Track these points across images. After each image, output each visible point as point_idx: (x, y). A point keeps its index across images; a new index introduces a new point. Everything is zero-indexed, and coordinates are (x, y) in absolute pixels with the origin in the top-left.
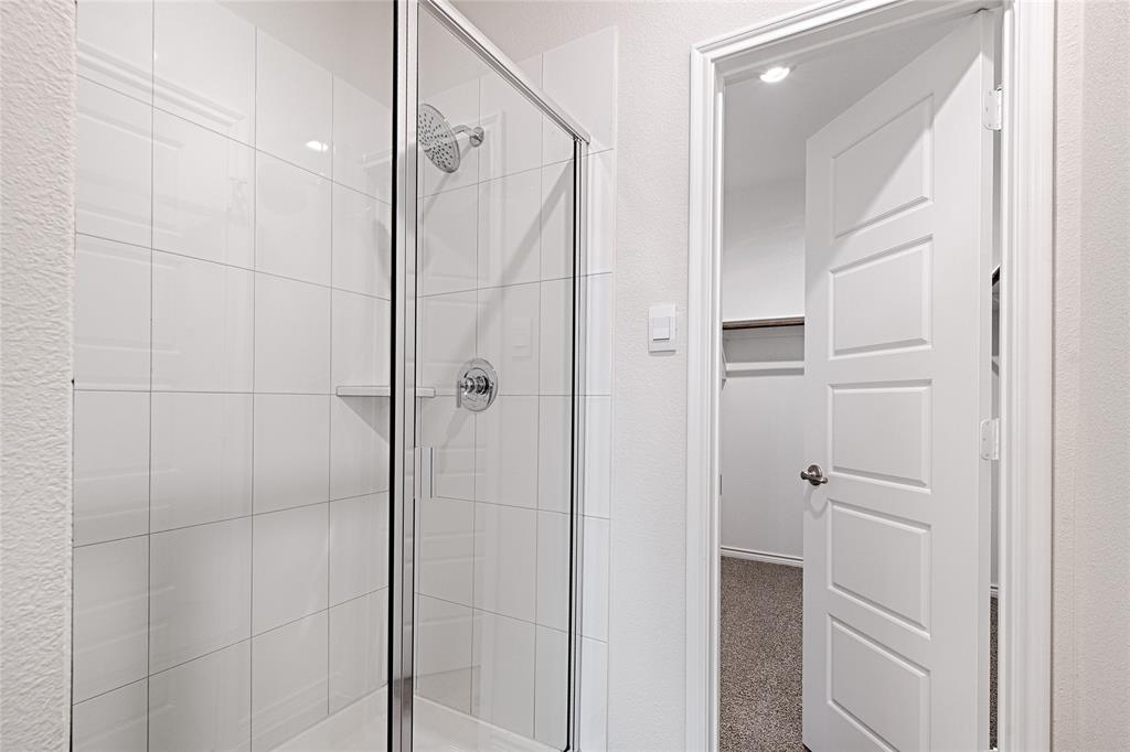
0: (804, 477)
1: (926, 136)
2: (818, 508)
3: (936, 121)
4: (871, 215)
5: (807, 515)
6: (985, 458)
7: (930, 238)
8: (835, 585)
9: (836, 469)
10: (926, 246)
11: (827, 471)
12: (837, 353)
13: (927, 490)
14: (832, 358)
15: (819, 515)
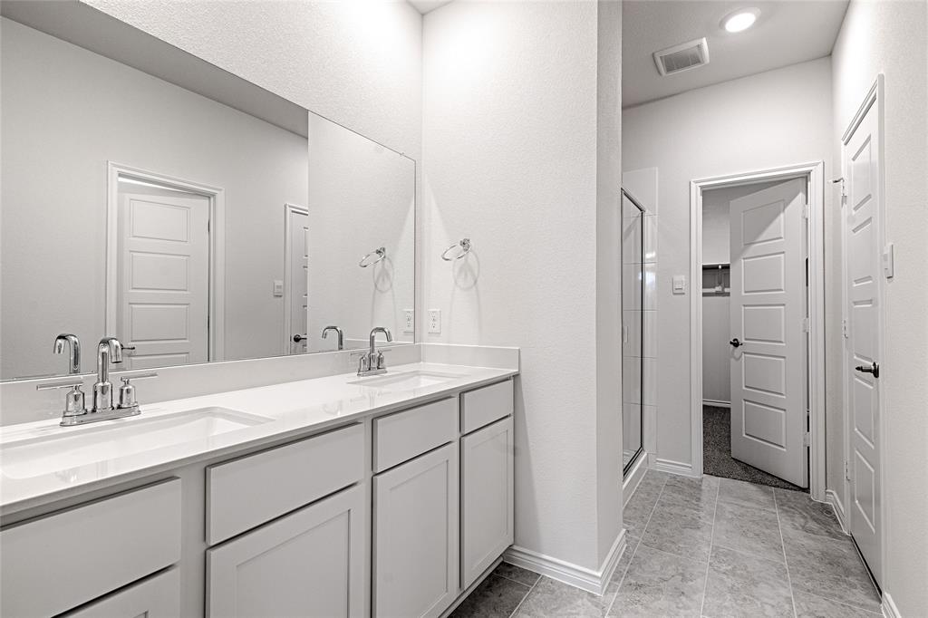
0: (731, 343)
1: (782, 215)
2: (737, 356)
3: (786, 210)
4: (760, 239)
5: (732, 360)
6: (804, 331)
7: (783, 253)
8: (746, 387)
9: (746, 339)
10: (782, 255)
11: (742, 340)
12: (746, 292)
13: (784, 344)
14: (743, 294)
15: (738, 359)
